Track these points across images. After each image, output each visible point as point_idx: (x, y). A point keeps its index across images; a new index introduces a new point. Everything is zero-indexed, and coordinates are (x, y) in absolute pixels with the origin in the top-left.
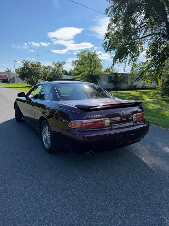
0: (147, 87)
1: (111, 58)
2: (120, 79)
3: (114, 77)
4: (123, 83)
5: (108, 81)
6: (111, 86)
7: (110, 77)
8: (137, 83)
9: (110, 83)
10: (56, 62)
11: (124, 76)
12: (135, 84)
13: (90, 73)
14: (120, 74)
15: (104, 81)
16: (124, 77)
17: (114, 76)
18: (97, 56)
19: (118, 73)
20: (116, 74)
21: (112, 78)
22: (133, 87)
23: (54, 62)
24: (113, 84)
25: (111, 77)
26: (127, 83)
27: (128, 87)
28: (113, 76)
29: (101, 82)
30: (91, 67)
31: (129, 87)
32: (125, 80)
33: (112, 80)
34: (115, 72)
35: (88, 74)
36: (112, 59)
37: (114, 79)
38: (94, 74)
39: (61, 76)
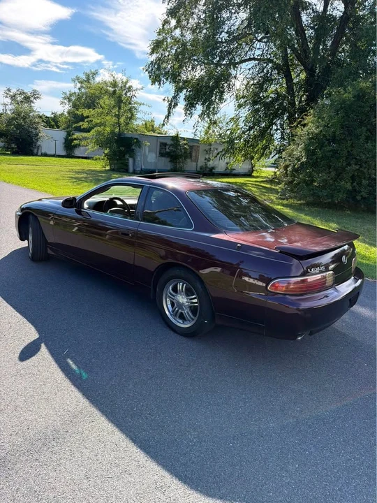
0: (234, 172)
1: (164, 100)
2: (183, 151)
3: (171, 145)
4: (189, 160)
5: (158, 153)
6: (165, 163)
7: (163, 145)
8: (216, 163)
9: (163, 158)
10: (14, 91)
11: (191, 144)
12: (211, 164)
13: (117, 130)
14: (184, 139)
15: (149, 151)
16: (191, 147)
17: (172, 143)
18: (134, 92)
19: (180, 136)
20: (176, 139)
21: (167, 147)
22: (207, 169)
23: (9, 90)
24: (168, 159)
25: (165, 145)
26: (197, 161)
27: (198, 169)
28: (169, 142)
29: (145, 154)
30: (118, 116)
31: (201, 168)
32: (194, 154)
33: (168, 150)
34: (172, 133)
35: (112, 132)
36: (166, 104)
37: (171, 148)
38: (128, 134)
39: (36, 129)
